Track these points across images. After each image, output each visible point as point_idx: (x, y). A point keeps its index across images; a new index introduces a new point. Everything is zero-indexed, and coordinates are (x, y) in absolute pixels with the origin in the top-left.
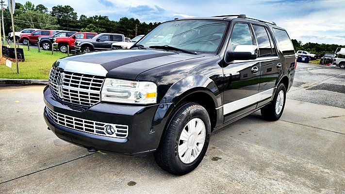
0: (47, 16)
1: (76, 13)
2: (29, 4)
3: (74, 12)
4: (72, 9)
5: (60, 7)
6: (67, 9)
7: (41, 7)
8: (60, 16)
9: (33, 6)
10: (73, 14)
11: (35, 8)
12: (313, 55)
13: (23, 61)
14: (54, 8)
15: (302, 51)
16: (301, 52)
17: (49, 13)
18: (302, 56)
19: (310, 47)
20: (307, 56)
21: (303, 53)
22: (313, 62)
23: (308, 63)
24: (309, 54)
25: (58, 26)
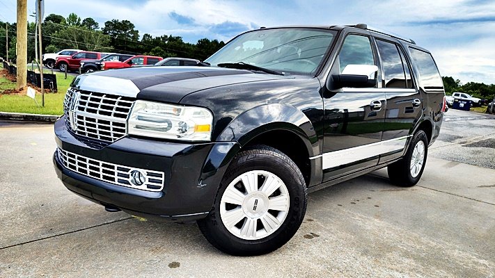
0: (97, 34)
1: (138, 31)
2: (73, 17)
3: (134, 29)
4: (132, 26)
5: (115, 21)
6: (126, 25)
7: (90, 22)
8: (115, 35)
9: (79, 20)
10: (133, 32)
11: (81, 22)
12: (476, 100)
13: (56, 92)
14: (108, 24)
15: (460, 93)
16: (458, 95)
17: (100, 30)
18: (459, 100)
19: (473, 88)
20: (468, 101)
21: (462, 96)
22: (476, 109)
23: (469, 110)
24: (470, 98)
25: (112, 48)
